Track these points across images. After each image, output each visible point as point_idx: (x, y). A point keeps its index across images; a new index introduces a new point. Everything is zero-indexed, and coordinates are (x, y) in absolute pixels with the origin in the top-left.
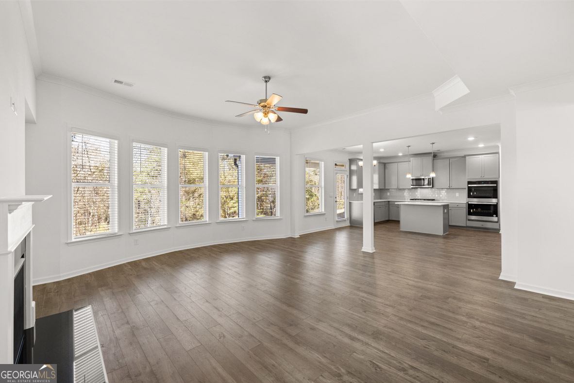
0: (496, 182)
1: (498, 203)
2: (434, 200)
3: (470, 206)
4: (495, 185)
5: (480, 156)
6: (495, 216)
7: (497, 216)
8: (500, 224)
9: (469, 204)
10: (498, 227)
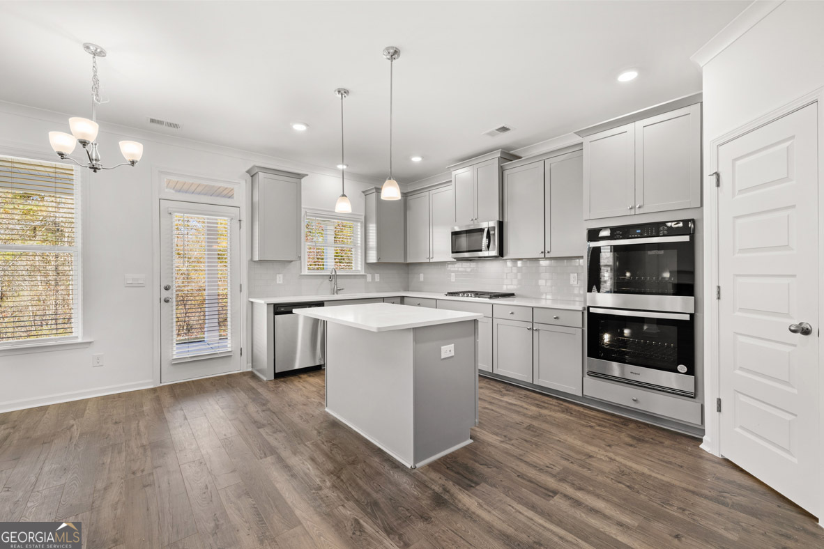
0: (689, 228)
1: (698, 315)
2: (512, 295)
3: (597, 323)
4: (686, 238)
5: (629, 127)
6: (682, 368)
7: (691, 371)
8: (702, 407)
9: (591, 316)
10: (695, 420)
